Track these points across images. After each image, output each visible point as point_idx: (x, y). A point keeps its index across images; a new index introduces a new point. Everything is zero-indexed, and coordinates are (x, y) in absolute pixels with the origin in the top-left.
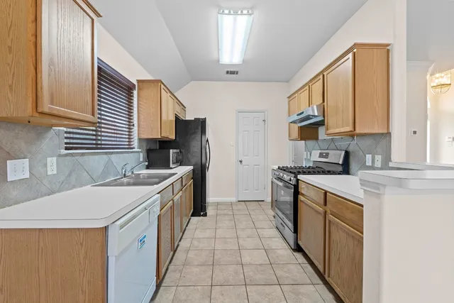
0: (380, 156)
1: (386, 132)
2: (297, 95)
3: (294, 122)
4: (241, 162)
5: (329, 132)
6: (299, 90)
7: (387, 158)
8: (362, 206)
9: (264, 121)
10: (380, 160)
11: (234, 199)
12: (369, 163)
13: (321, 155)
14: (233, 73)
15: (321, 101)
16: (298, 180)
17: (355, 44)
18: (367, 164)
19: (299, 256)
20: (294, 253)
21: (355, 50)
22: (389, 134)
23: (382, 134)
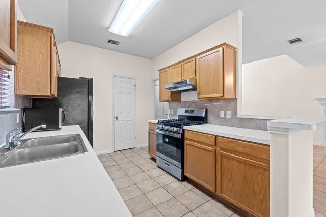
0: (230, 112)
1: (234, 97)
2: (168, 69)
3: (169, 89)
4: (117, 118)
5: (201, 96)
6: (172, 66)
7: (235, 113)
8: (269, 146)
9: (135, 86)
10: (230, 114)
11: (111, 151)
12: (222, 116)
13: (187, 112)
14: (114, 42)
15: (194, 76)
16: (184, 130)
17: (224, 43)
18: (221, 116)
19: (185, 184)
20: (182, 183)
21: (223, 47)
22: (236, 99)
23: (231, 99)
